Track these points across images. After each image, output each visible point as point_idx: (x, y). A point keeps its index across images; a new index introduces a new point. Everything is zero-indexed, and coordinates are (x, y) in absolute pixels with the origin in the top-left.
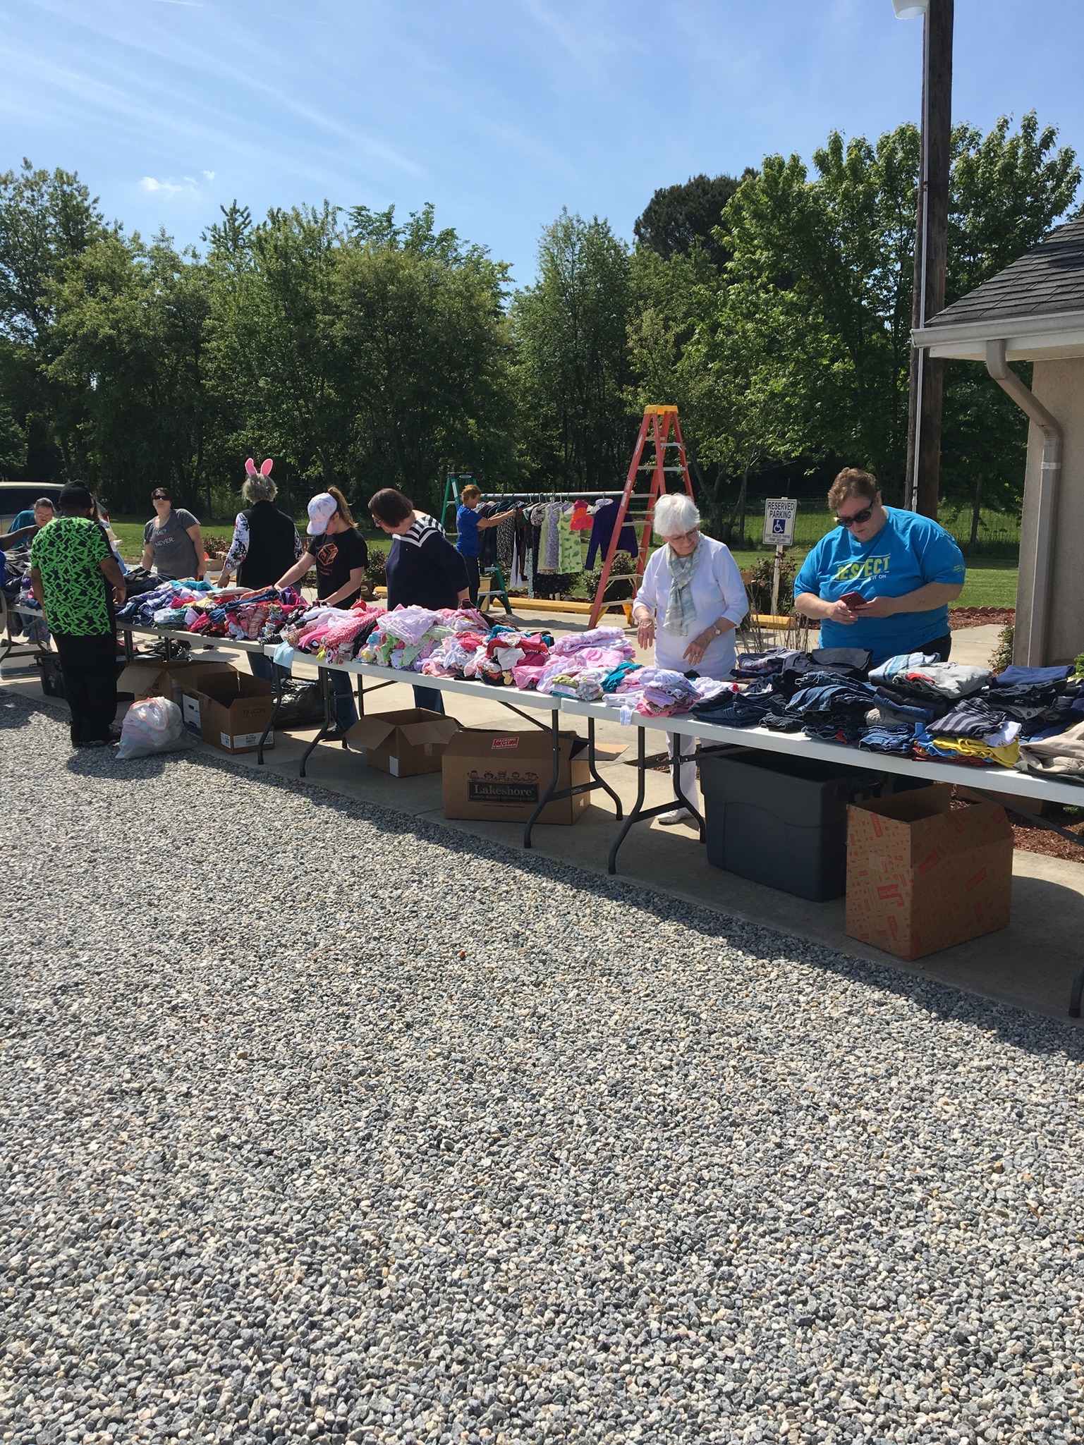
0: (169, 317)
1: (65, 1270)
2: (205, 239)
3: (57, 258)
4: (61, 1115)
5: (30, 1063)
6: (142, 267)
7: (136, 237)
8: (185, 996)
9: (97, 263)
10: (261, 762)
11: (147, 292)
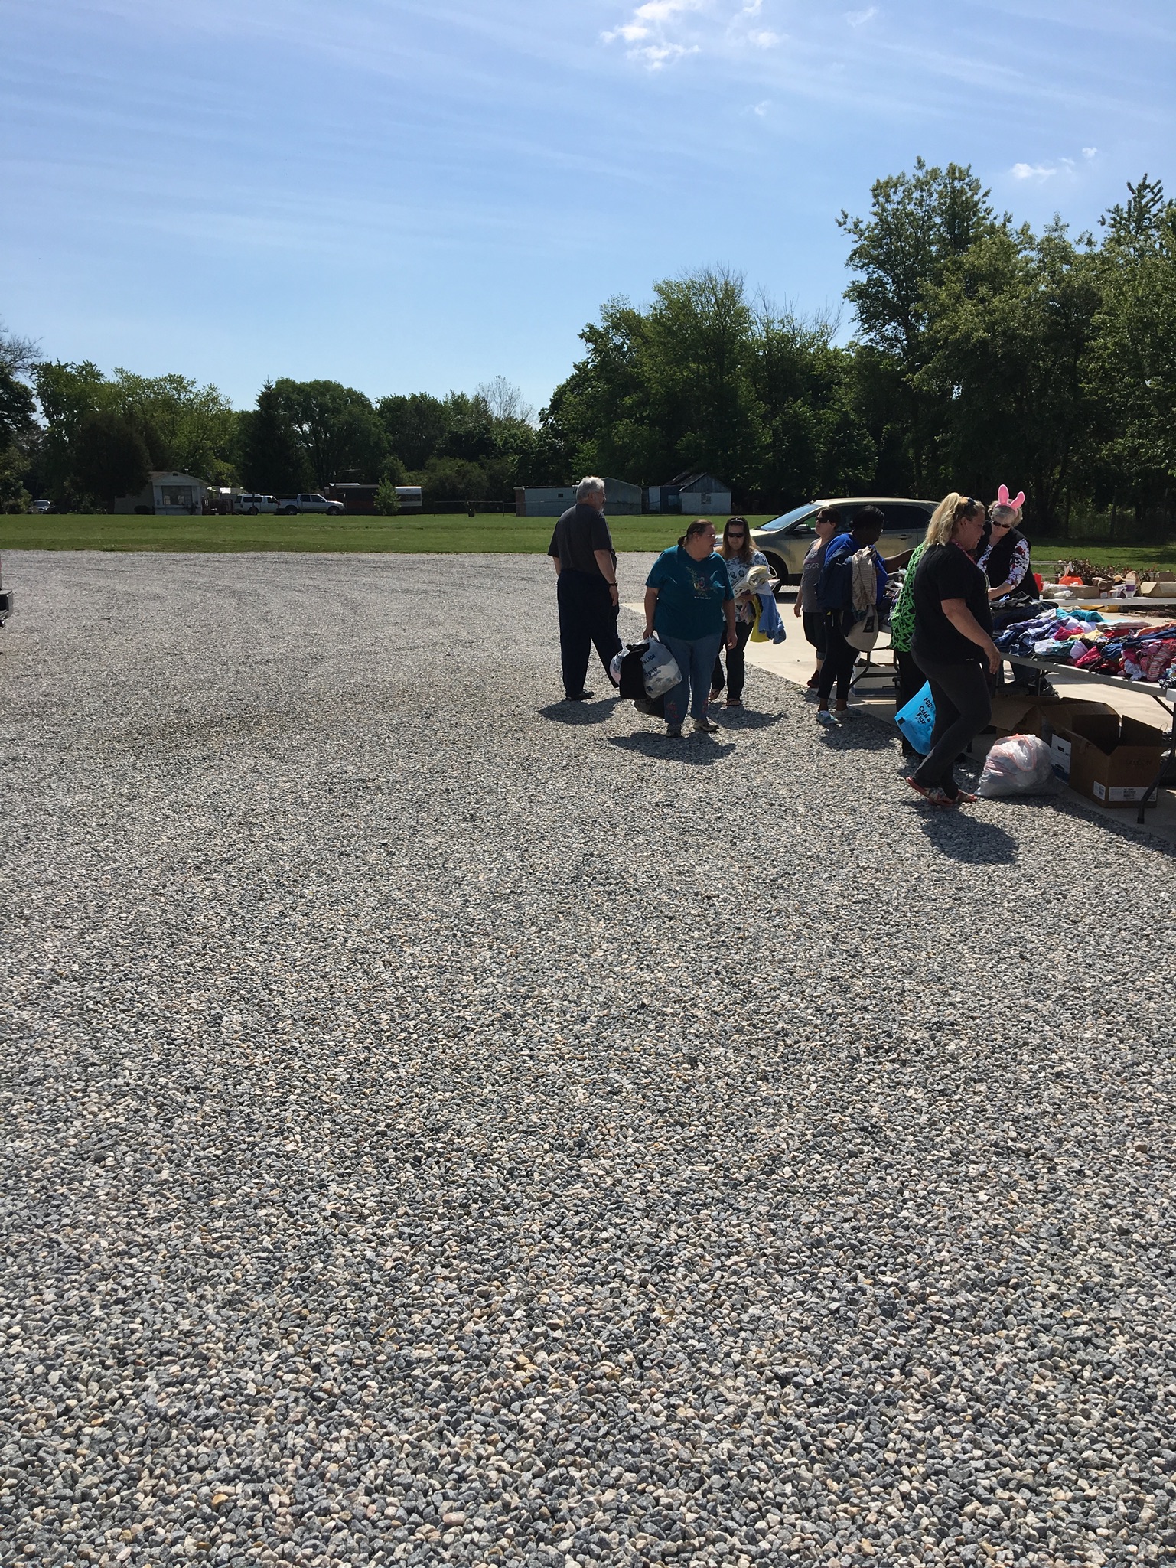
0: (1051, 314)
1: (965, 1314)
2: (1103, 224)
3: (937, 260)
4: (948, 1155)
5: (911, 1092)
6: (1028, 260)
7: (1025, 228)
8: (1070, 1065)
9: (980, 261)
10: (1141, 821)
11: (1030, 290)
